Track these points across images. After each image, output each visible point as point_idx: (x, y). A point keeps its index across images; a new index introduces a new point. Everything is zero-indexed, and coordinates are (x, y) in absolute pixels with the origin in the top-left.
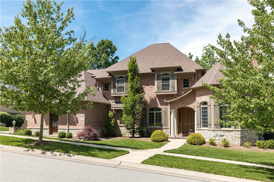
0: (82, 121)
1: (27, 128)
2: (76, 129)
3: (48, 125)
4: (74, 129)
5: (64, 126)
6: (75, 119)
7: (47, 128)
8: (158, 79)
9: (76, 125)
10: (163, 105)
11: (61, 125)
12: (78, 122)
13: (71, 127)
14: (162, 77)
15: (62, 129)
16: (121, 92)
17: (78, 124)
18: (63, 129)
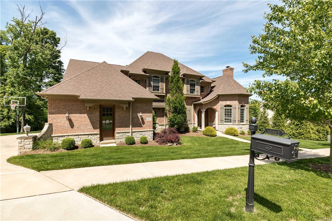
0: (149, 122)
1: (52, 136)
2: (142, 132)
3: (97, 129)
4: (140, 132)
5: (125, 128)
6: (140, 120)
7: (96, 133)
8: (187, 84)
9: (142, 127)
10: (188, 105)
11: (119, 127)
12: (144, 123)
13: (135, 129)
14: (190, 83)
15: (121, 133)
16: (155, 91)
17: (145, 125)
18: (123, 133)
